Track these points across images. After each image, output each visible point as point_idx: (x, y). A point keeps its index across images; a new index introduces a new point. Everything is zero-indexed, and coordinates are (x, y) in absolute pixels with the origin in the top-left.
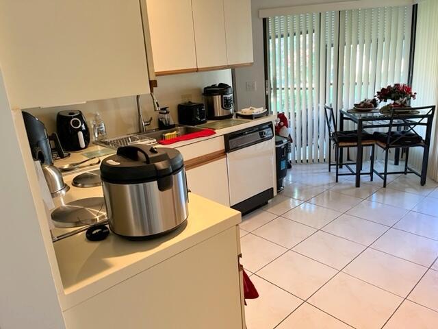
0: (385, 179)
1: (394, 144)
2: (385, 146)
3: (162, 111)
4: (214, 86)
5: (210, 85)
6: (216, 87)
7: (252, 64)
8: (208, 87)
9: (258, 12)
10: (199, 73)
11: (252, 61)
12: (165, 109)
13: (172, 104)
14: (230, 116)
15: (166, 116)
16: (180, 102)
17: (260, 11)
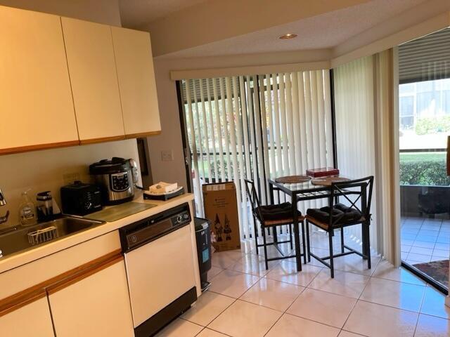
0: (331, 267)
1: (337, 223)
2: (327, 227)
3: (40, 197)
4: (103, 162)
5: (98, 161)
6: (109, 163)
7: (159, 133)
8: (95, 164)
9: (170, 74)
10: (81, 146)
11: (160, 130)
12: (45, 194)
13: (53, 187)
14: (130, 199)
15: (47, 204)
16: (63, 183)
17: (172, 72)
